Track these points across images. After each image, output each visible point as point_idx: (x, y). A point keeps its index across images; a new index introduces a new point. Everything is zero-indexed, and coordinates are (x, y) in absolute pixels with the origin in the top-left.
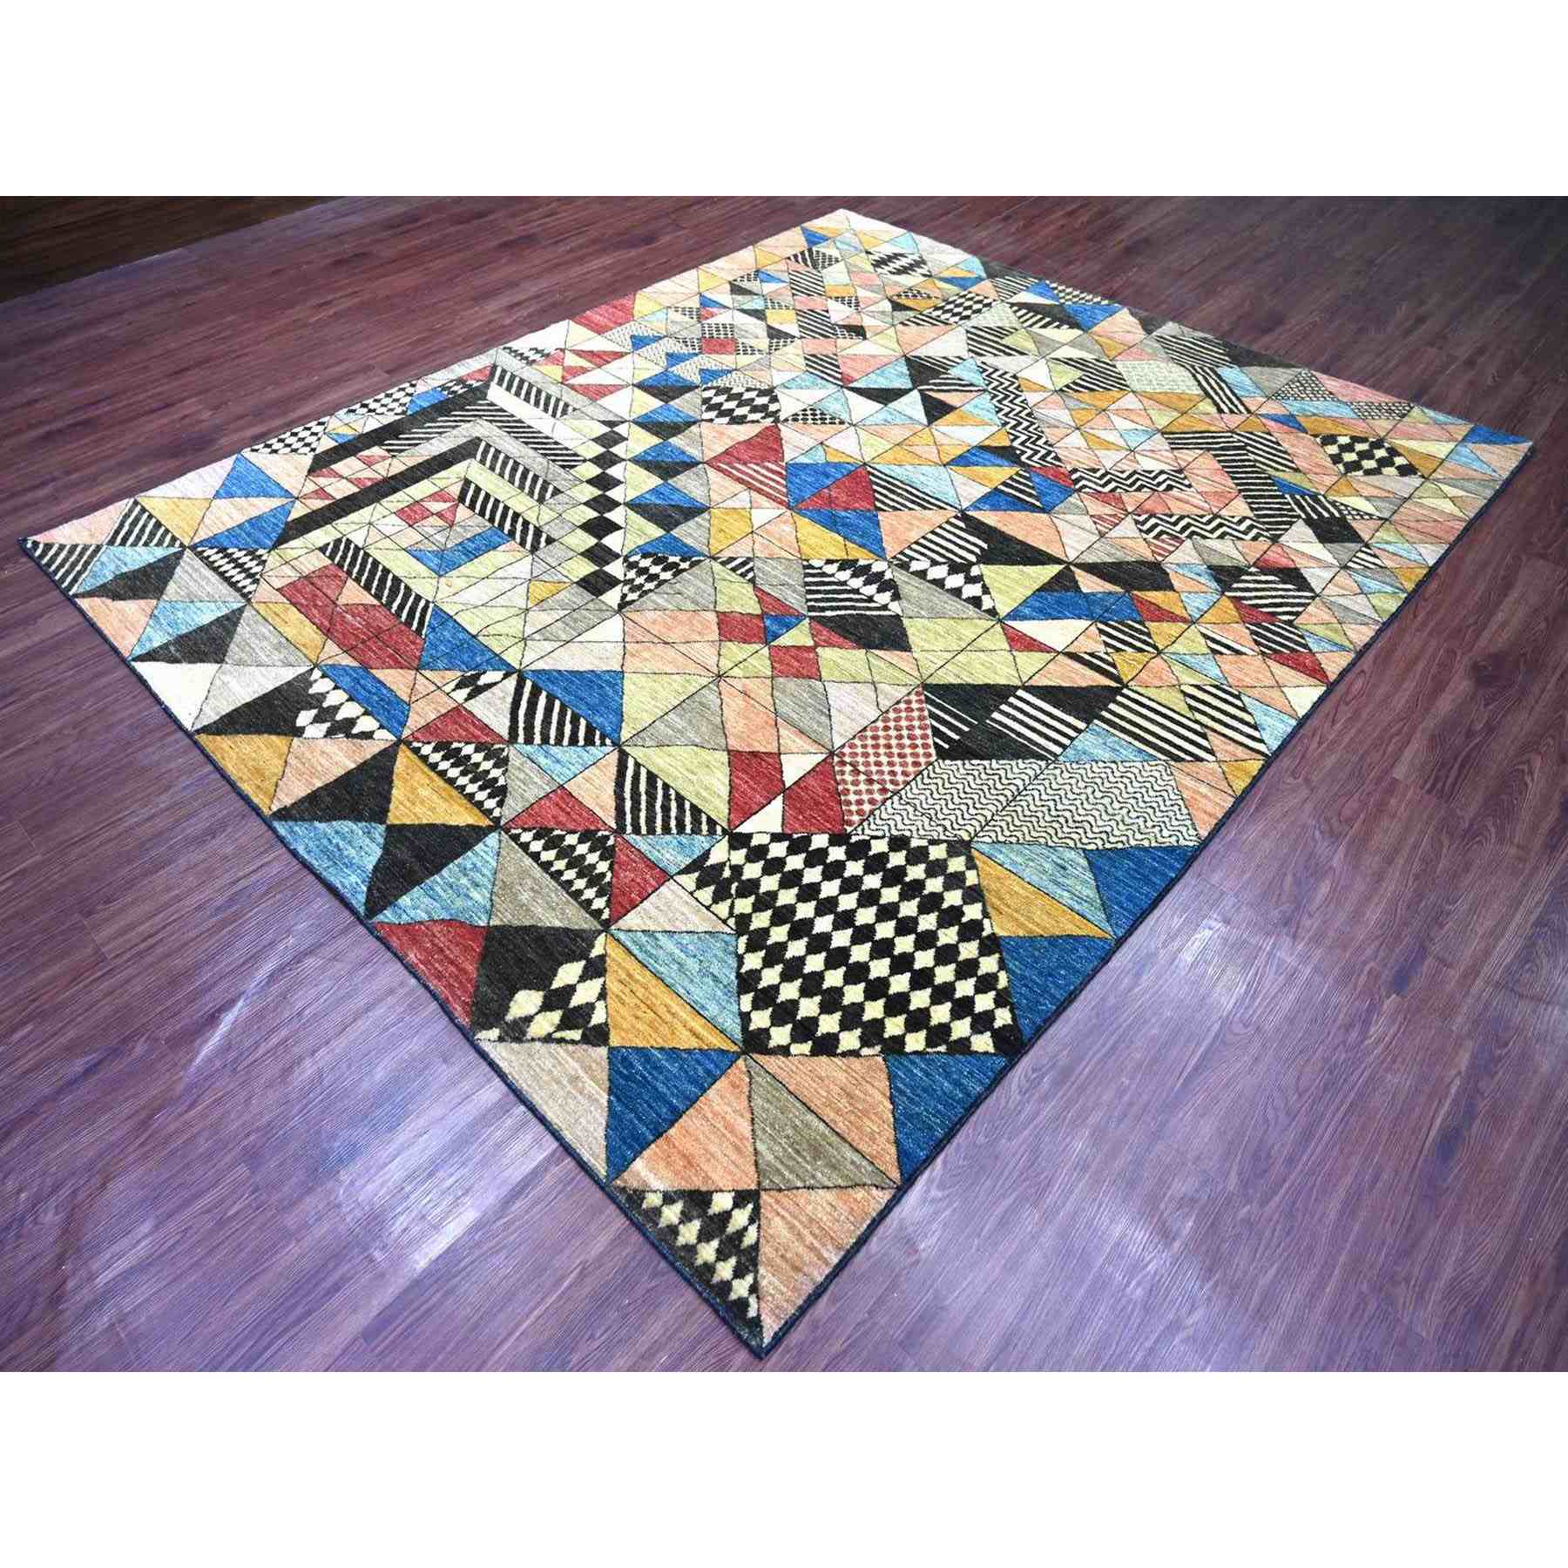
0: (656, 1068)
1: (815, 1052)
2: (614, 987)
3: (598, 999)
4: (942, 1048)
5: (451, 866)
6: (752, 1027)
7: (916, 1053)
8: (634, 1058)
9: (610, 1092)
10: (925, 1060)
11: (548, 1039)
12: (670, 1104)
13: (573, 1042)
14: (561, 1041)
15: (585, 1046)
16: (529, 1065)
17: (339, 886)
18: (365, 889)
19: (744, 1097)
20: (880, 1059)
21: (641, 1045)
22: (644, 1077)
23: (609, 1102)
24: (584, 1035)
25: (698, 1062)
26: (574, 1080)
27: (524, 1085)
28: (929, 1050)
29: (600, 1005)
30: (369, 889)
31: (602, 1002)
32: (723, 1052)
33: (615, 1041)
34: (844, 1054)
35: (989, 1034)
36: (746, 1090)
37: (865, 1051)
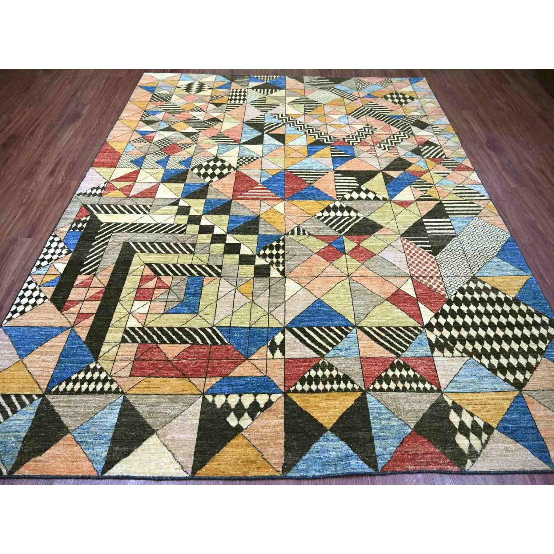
0: (513, 421)
1: (532, 372)
2: (470, 408)
3: (473, 417)
4: (548, 341)
5: (372, 421)
6: (512, 382)
7: (546, 348)
8: (505, 424)
9: (518, 442)
10: (549, 348)
11: (484, 446)
12: (530, 427)
13: (489, 438)
14: (487, 442)
15: (492, 436)
16: (491, 460)
17: (353, 471)
18: (361, 462)
19: (539, 404)
20: (543, 359)
21: (501, 419)
22: (515, 427)
23: (522, 445)
24: (486, 433)
25: (518, 407)
26: (506, 449)
27: (498, 468)
28: (547, 344)
29: (476, 419)
30: (363, 460)
31: (475, 417)
32: (517, 397)
33: (494, 425)
34: (537, 366)
35: (549, 327)
36: (536, 401)
37: (539, 359)
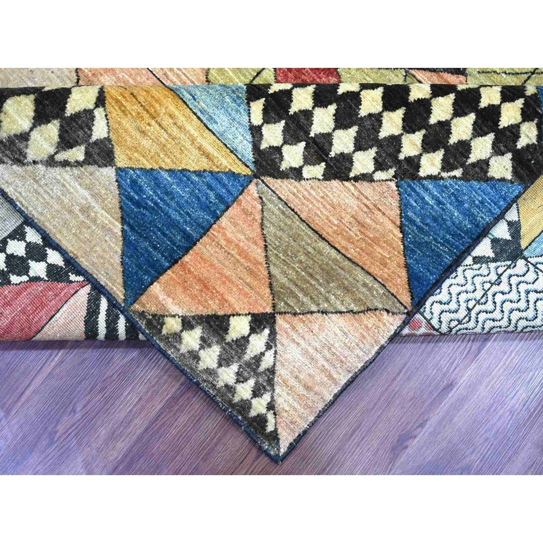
0: (167, 193)
1: (328, 176)
3: (97, 106)
4: (458, 173)
6: (264, 146)
7: (430, 177)
8: (143, 181)
9: (123, 221)
10: (437, 186)
11: (51, 162)
12: (184, 231)
13: (78, 164)
14: (65, 164)
15: (91, 168)
16: (36, 191)
19: (257, 225)
20: (393, 185)
21: (149, 167)
22: (156, 204)
23: (123, 231)
24: (87, 153)
25: (210, 187)
26: (85, 210)
27: (34, 212)
28: (444, 175)
29: (99, 113)
31: (101, 109)
32: (232, 175)
33: (121, 160)
34: (356, 179)
35: (509, 155)
36: (258, 217)
37: (379, 175)
